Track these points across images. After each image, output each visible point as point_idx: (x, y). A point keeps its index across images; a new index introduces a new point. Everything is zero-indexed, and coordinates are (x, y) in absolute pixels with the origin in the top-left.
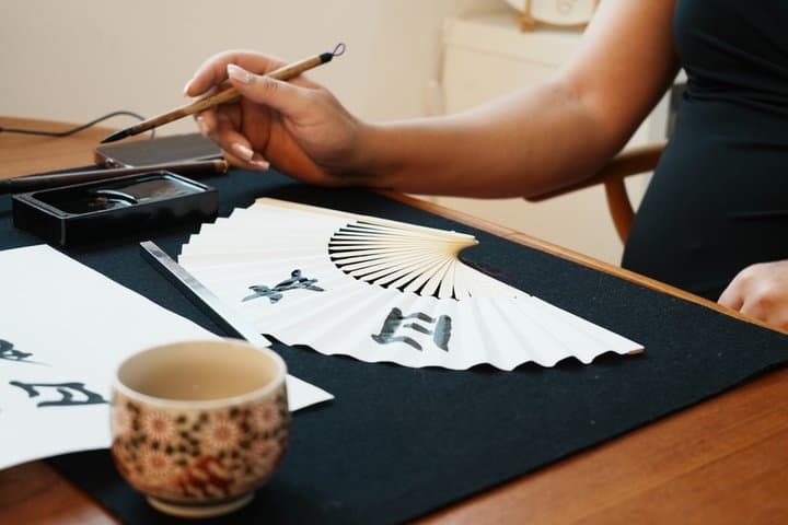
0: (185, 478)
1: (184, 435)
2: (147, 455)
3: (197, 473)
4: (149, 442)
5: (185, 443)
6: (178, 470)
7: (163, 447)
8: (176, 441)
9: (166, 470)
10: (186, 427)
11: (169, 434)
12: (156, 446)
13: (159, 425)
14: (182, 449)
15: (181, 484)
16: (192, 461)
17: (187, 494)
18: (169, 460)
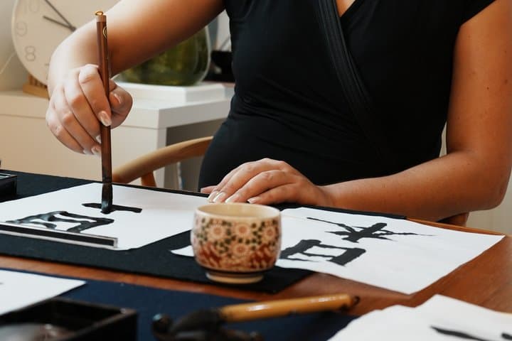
0: (253, 256)
1: (255, 233)
2: (235, 247)
3: (259, 253)
4: (237, 239)
5: (255, 237)
6: (251, 252)
7: (244, 241)
8: (251, 237)
9: (245, 253)
10: (256, 229)
11: (248, 234)
12: (240, 241)
13: (242, 230)
14: (254, 241)
15: (251, 260)
16: (258, 247)
17: (253, 267)
18: (247, 247)
